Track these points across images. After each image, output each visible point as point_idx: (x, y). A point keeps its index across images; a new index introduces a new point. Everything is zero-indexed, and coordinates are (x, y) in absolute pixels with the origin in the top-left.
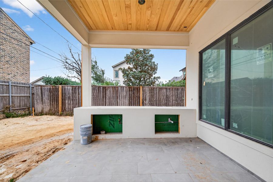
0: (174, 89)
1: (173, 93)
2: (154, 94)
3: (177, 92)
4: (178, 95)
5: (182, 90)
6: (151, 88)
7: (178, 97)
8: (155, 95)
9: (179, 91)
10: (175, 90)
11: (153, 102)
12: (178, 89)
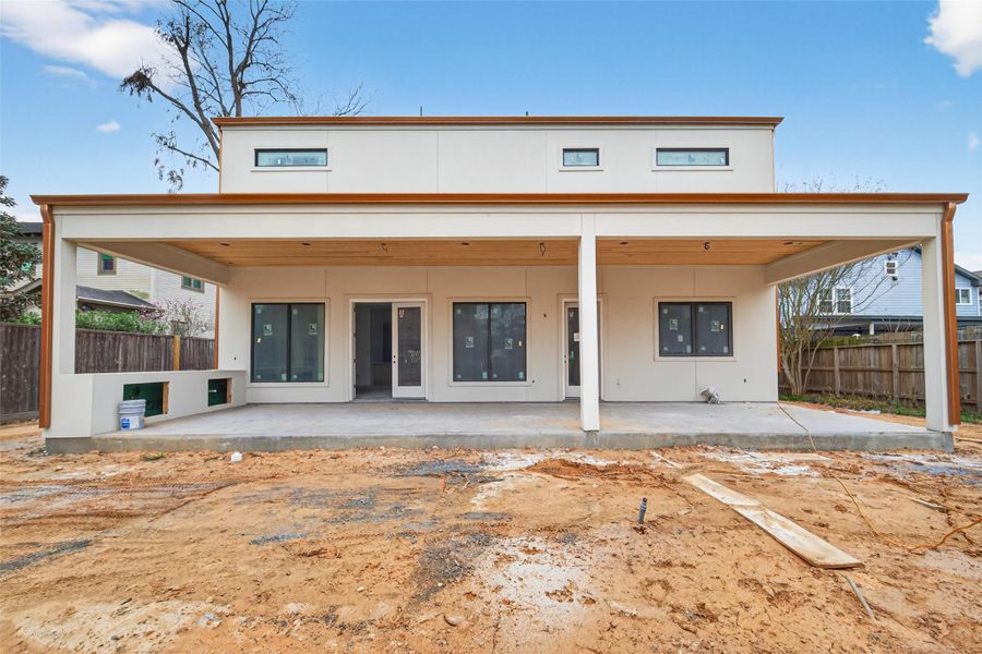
0: (92, 335)
1: (88, 346)
2: (23, 348)
3: (102, 346)
4: (102, 353)
5: (115, 339)
6: (12, 328)
7: (102, 359)
8: (29, 352)
9: (106, 343)
10: (96, 338)
11: (18, 374)
12: (103, 338)
